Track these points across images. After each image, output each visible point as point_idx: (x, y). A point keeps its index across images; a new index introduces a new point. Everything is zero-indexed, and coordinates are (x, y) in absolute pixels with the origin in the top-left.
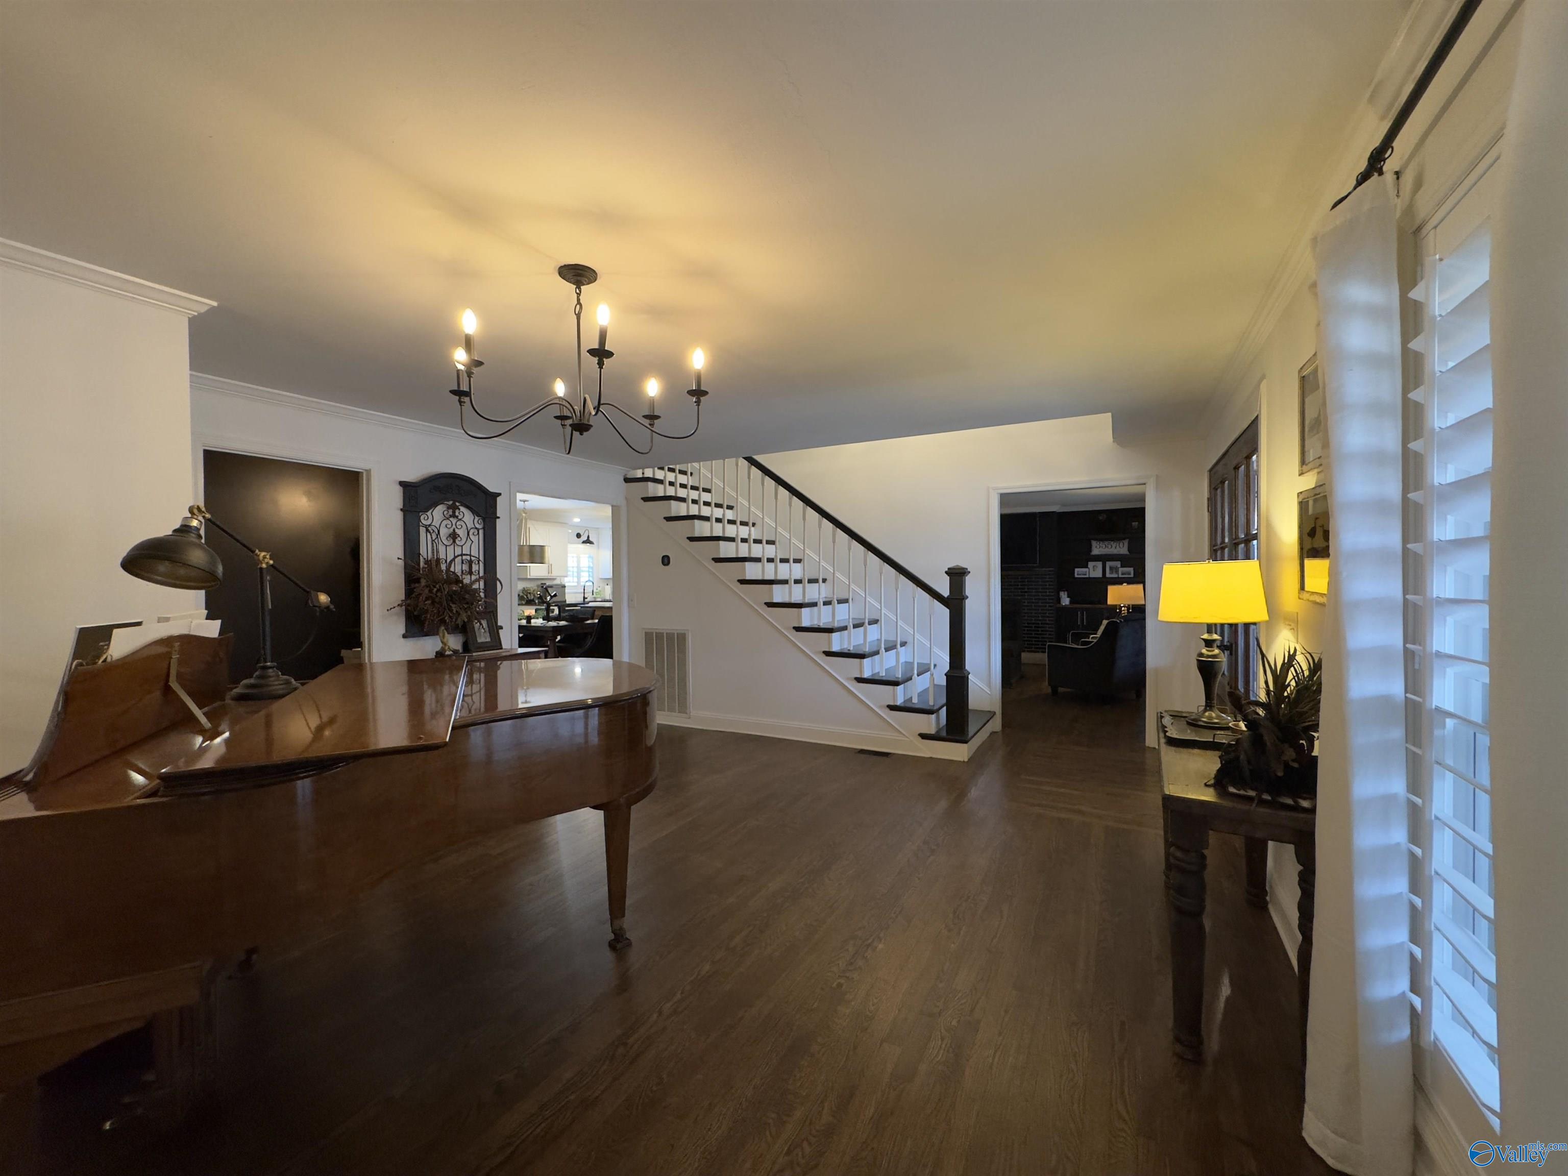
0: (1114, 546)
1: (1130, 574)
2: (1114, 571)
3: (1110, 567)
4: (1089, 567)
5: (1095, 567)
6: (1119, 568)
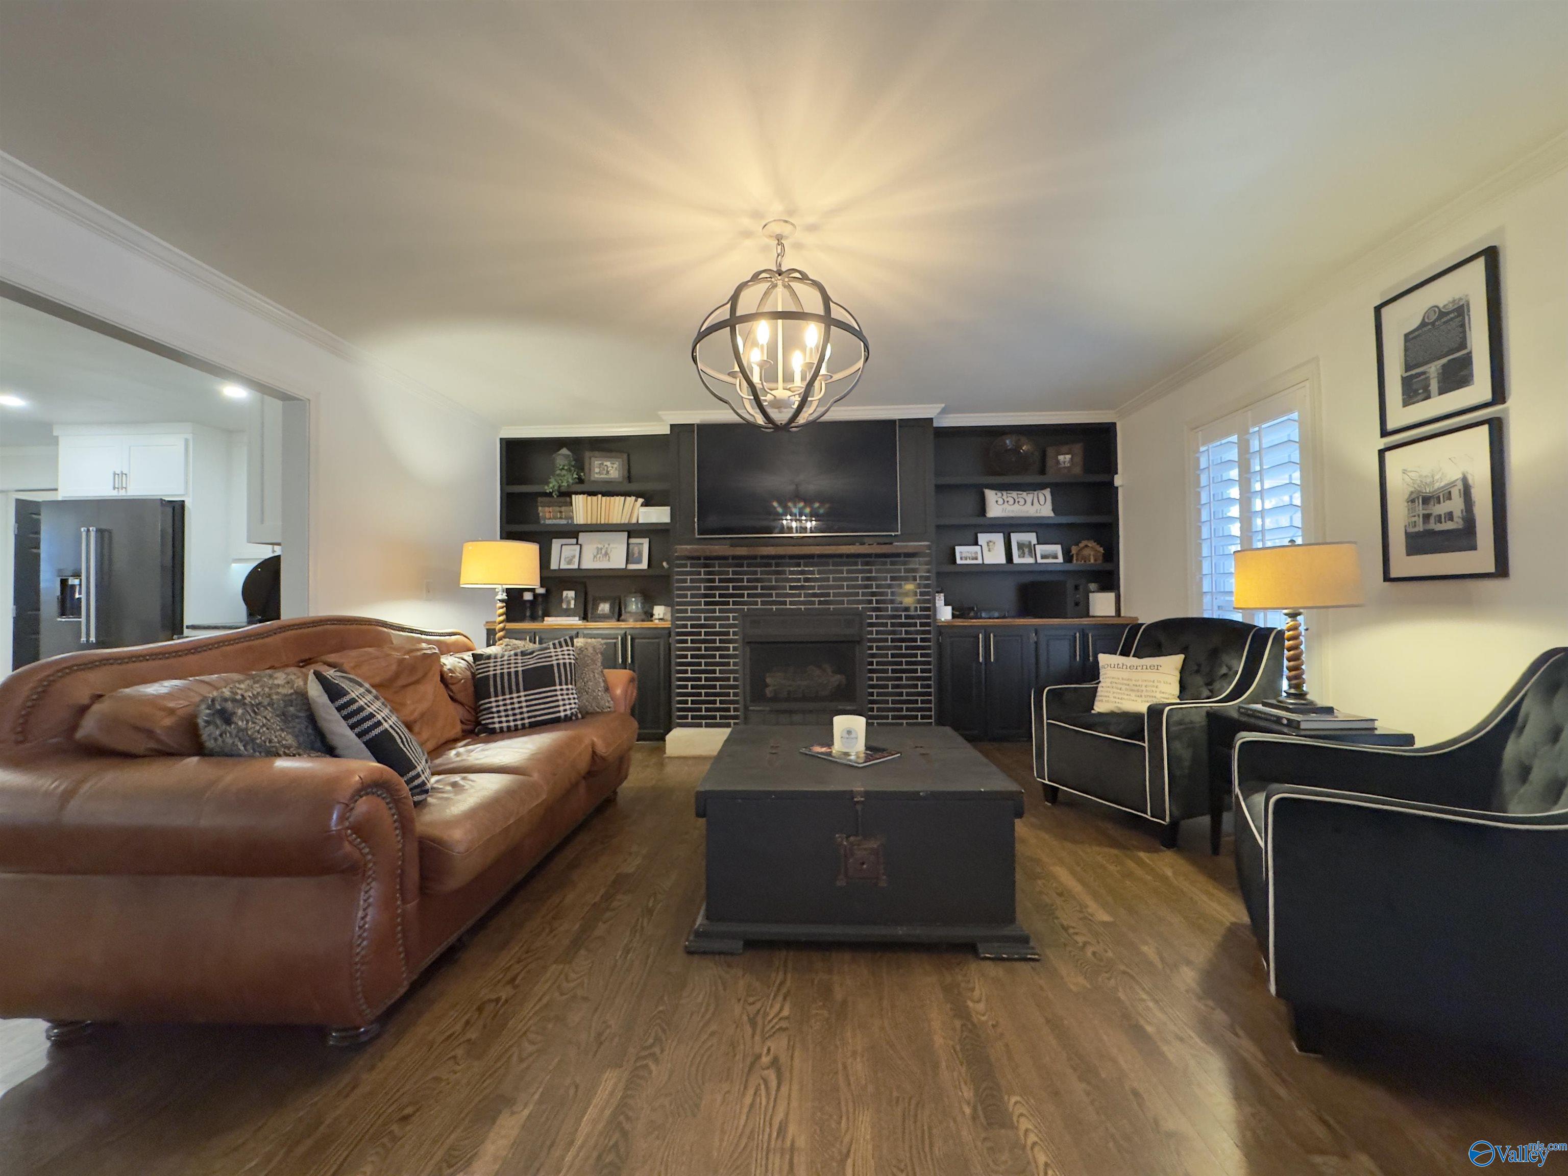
0: (1031, 497)
1: (1056, 557)
2: (1026, 550)
3: (1018, 543)
4: (979, 543)
5: (991, 544)
6: (1034, 545)
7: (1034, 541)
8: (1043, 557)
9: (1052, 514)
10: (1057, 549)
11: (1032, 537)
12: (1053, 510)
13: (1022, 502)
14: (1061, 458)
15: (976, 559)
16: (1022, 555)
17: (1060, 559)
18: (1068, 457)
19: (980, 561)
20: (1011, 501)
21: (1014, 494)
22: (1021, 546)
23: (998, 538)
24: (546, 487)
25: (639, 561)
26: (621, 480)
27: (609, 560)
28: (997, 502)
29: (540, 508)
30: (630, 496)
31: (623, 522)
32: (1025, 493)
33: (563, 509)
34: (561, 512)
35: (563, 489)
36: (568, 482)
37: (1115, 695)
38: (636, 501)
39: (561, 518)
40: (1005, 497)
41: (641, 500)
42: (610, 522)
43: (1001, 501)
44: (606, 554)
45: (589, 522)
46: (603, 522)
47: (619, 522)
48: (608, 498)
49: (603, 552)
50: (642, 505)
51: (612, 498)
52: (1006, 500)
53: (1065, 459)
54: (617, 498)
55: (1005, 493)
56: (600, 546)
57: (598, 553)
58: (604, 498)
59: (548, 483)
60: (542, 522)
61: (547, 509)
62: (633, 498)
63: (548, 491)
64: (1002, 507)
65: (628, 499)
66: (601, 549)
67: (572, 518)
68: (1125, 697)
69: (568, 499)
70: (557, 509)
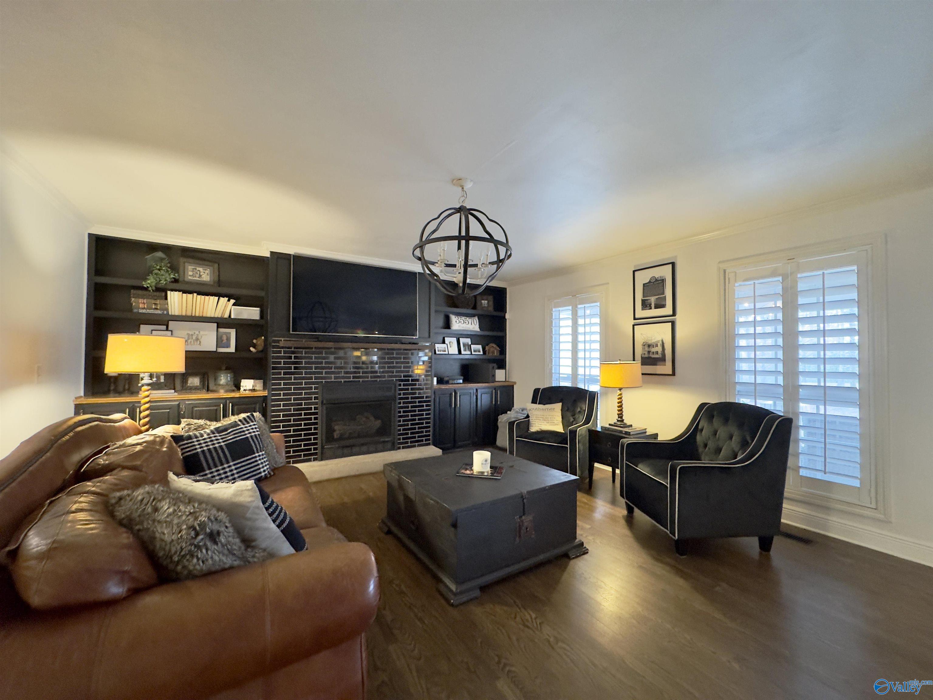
0: (470, 320)
1: (480, 352)
2: (467, 348)
3: (463, 343)
4: (446, 343)
5: (451, 343)
6: (470, 345)
7: (470, 343)
8: (475, 351)
9: (479, 330)
10: (479, 347)
11: (468, 341)
12: (480, 328)
13: (467, 323)
14: (483, 301)
15: (445, 351)
16: (465, 350)
17: (481, 353)
18: (486, 302)
19: (447, 353)
20: (463, 322)
21: (463, 318)
22: (464, 345)
23: (454, 340)
24: (144, 283)
25: (228, 346)
26: (212, 283)
27: (200, 344)
28: (456, 321)
29: (133, 299)
30: (224, 297)
31: (216, 316)
32: (468, 318)
33: (158, 302)
34: (155, 304)
35: (160, 286)
36: (166, 280)
37: (538, 423)
38: (229, 301)
39: (156, 309)
40: (459, 319)
41: (233, 301)
42: (204, 315)
43: (458, 322)
44: (197, 339)
45: (184, 314)
46: (197, 315)
47: (212, 316)
48: (203, 297)
49: (194, 337)
50: (234, 305)
51: (207, 297)
52: (460, 321)
53: (484, 302)
54: (212, 298)
55: (459, 317)
56: (191, 333)
57: (189, 339)
58: (199, 296)
59: (145, 279)
60: (135, 311)
61: (141, 300)
62: (227, 299)
63: (145, 286)
64: (458, 324)
65: (221, 299)
66: (192, 335)
67: (167, 310)
68: (543, 424)
69: (163, 294)
70: (153, 301)
